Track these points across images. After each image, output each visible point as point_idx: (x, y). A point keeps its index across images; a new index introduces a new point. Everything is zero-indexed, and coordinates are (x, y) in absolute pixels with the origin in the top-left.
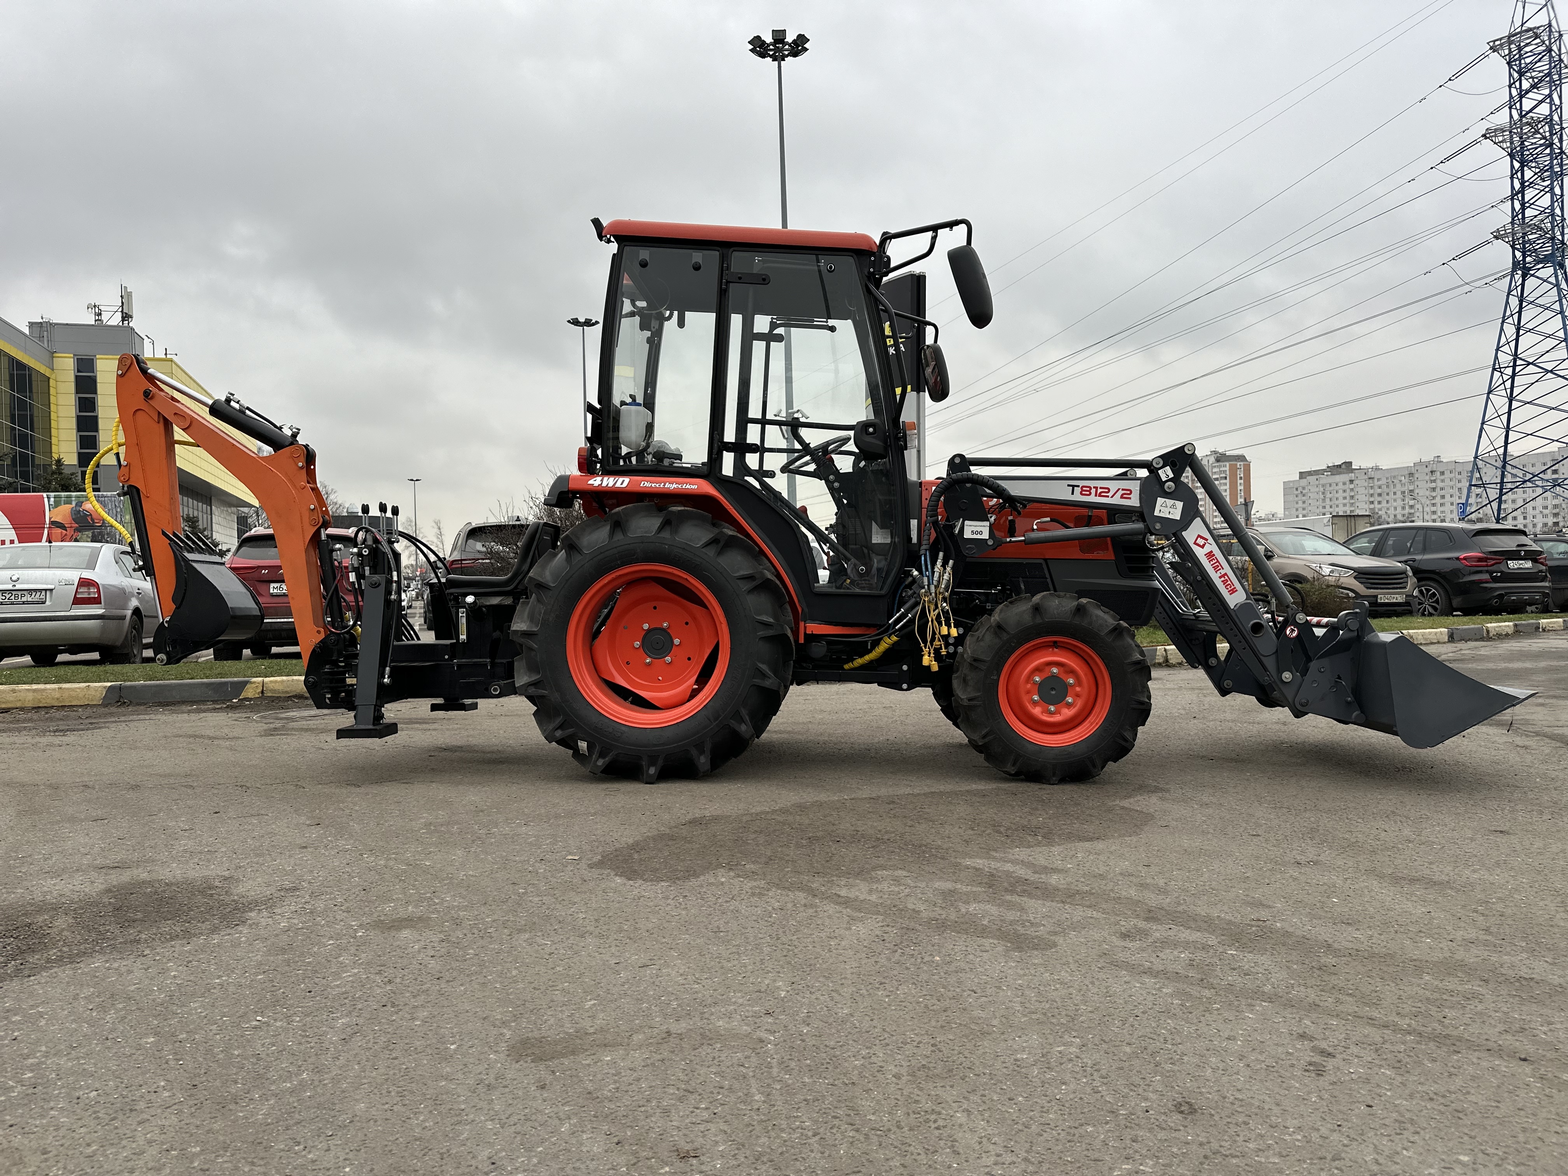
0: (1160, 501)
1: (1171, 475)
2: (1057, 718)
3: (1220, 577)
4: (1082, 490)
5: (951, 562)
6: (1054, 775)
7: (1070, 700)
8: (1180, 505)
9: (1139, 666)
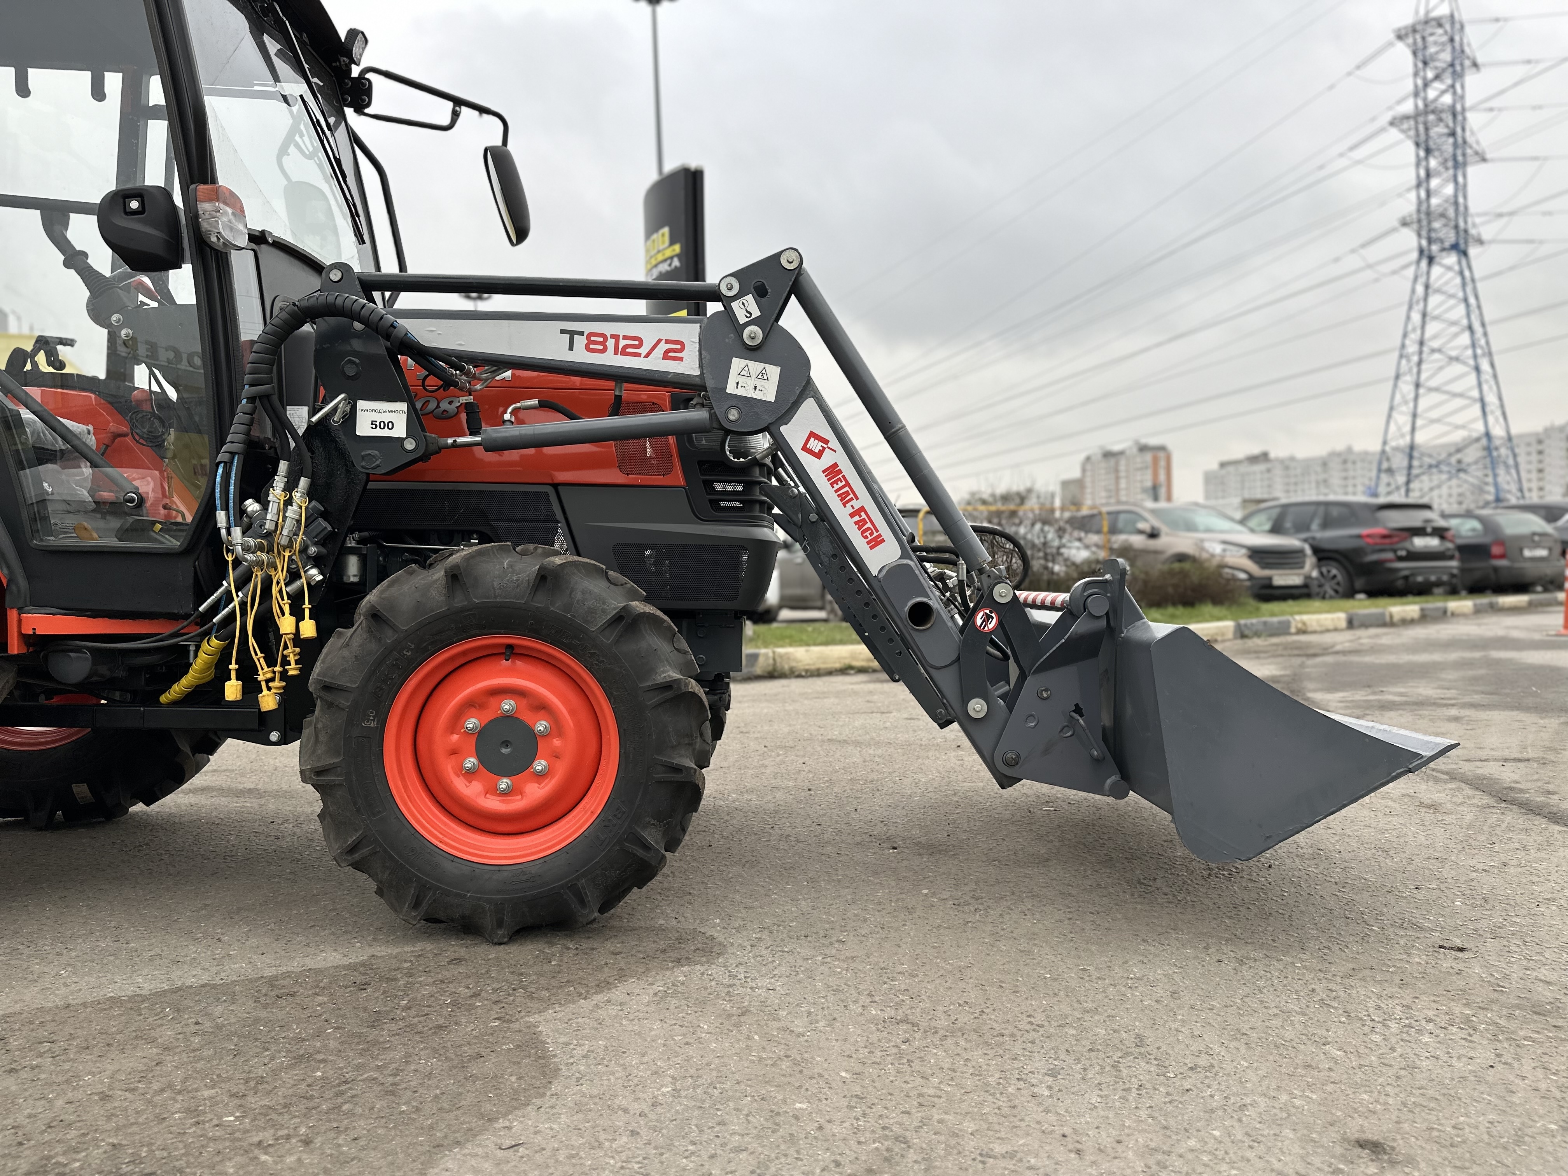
0: (737, 364)
1: (756, 313)
2: (517, 804)
3: (852, 515)
4: (590, 342)
5: (303, 482)
6: (500, 924)
7: (540, 765)
8: (774, 372)
9: (669, 694)
